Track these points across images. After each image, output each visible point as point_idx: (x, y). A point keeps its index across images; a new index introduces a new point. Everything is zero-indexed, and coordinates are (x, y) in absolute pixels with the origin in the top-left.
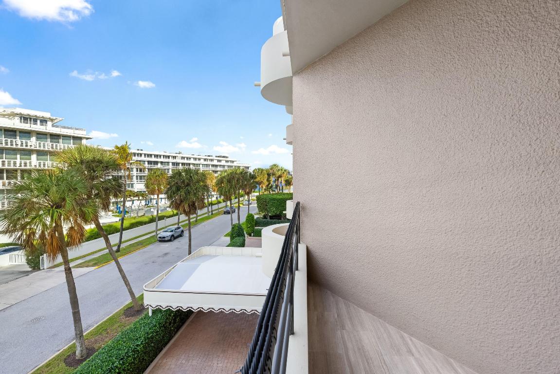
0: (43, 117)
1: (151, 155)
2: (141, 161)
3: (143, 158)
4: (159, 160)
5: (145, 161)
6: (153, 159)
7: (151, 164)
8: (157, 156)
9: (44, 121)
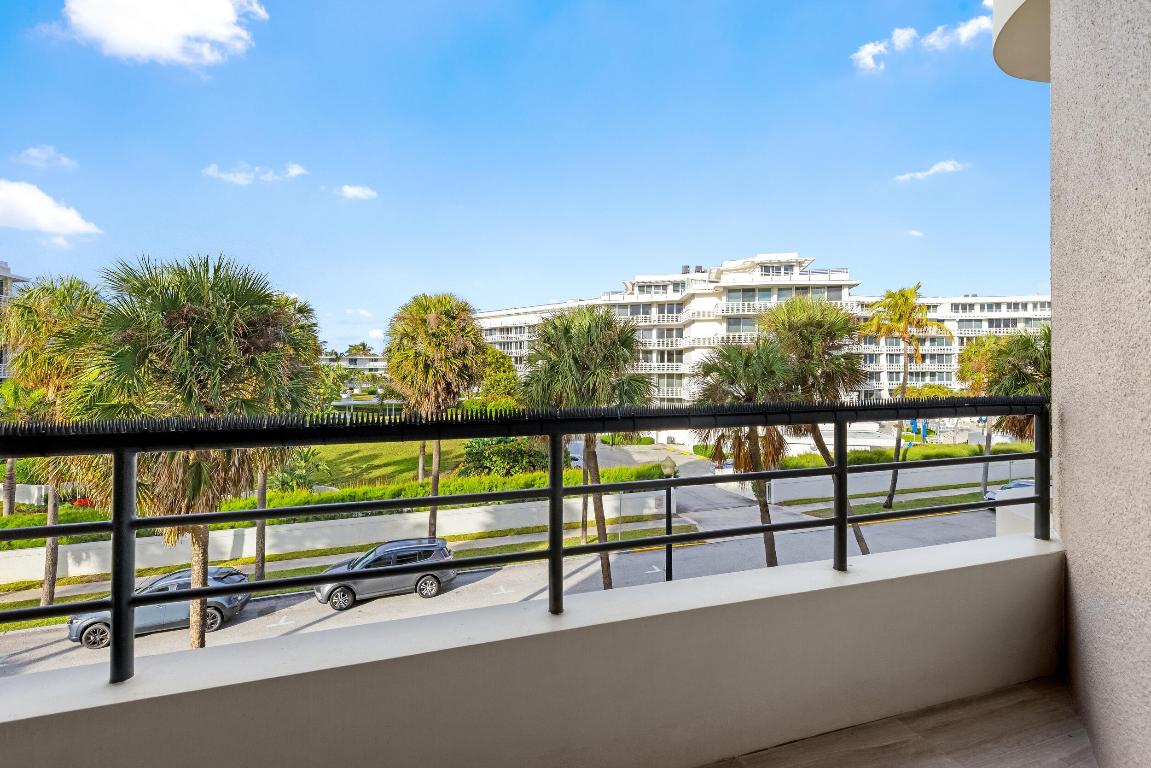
0: (788, 262)
1: (998, 305)
2: (971, 320)
3: (976, 313)
4: (1020, 314)
5: (981, 320)
6: (1004, 313)
7: (998, 326)
8: (1016, 305)
9: (789, 267)
